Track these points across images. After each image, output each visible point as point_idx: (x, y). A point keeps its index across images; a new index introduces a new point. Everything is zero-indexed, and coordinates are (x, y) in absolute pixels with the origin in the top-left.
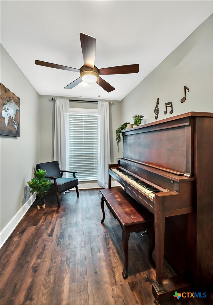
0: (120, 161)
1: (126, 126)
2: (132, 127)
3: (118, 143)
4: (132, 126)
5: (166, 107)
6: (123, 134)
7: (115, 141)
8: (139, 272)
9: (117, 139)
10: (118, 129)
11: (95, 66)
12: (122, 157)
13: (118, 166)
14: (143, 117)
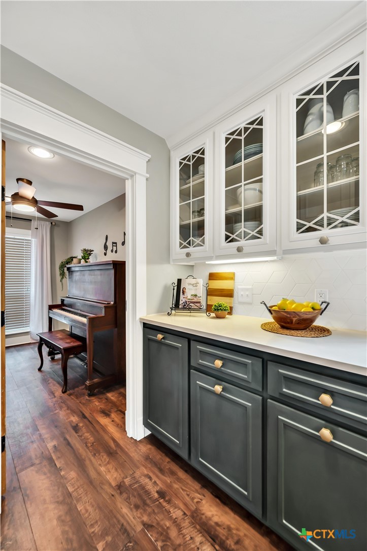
0: (64, 300)
1: (72, 260)
2: (80, 263)
3: (62, 278)
4: (80, 260)
5: (113, 246)
6: (69, 269)
7: (58, 277)
8: (78, 387)
9: (60, 274)
10: (62, 263)
11: (33, 198)
12: (68, 296)
13: (62, 306)
14: (93, 251)
